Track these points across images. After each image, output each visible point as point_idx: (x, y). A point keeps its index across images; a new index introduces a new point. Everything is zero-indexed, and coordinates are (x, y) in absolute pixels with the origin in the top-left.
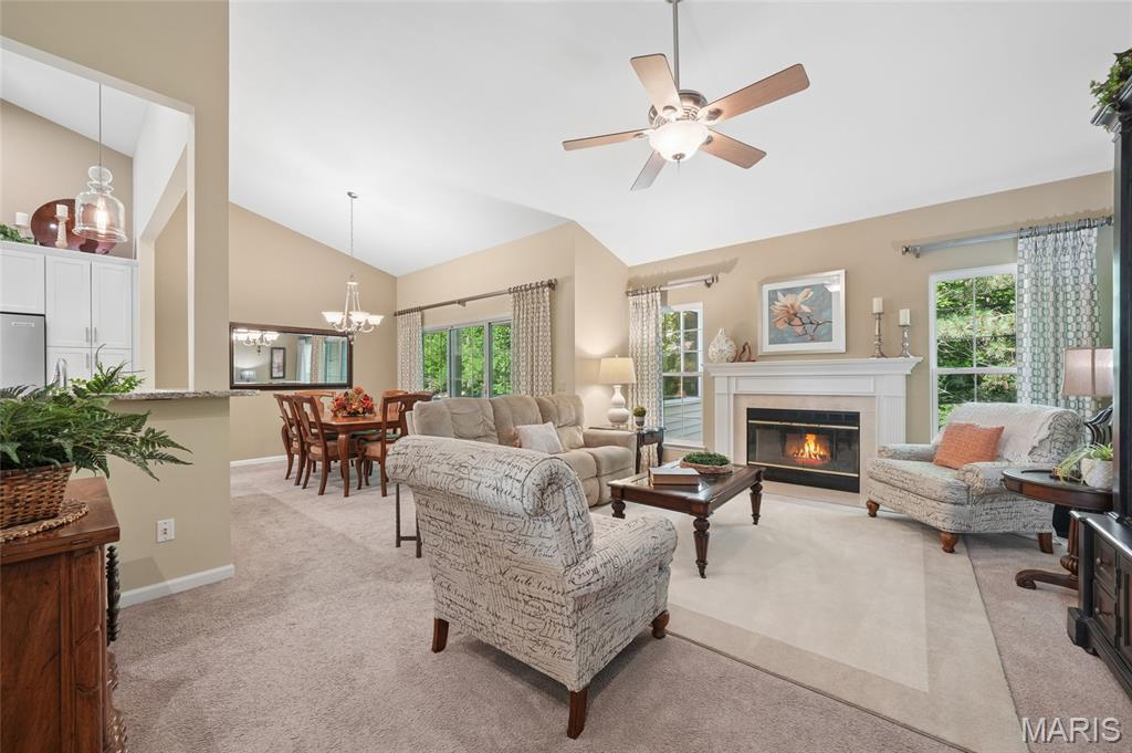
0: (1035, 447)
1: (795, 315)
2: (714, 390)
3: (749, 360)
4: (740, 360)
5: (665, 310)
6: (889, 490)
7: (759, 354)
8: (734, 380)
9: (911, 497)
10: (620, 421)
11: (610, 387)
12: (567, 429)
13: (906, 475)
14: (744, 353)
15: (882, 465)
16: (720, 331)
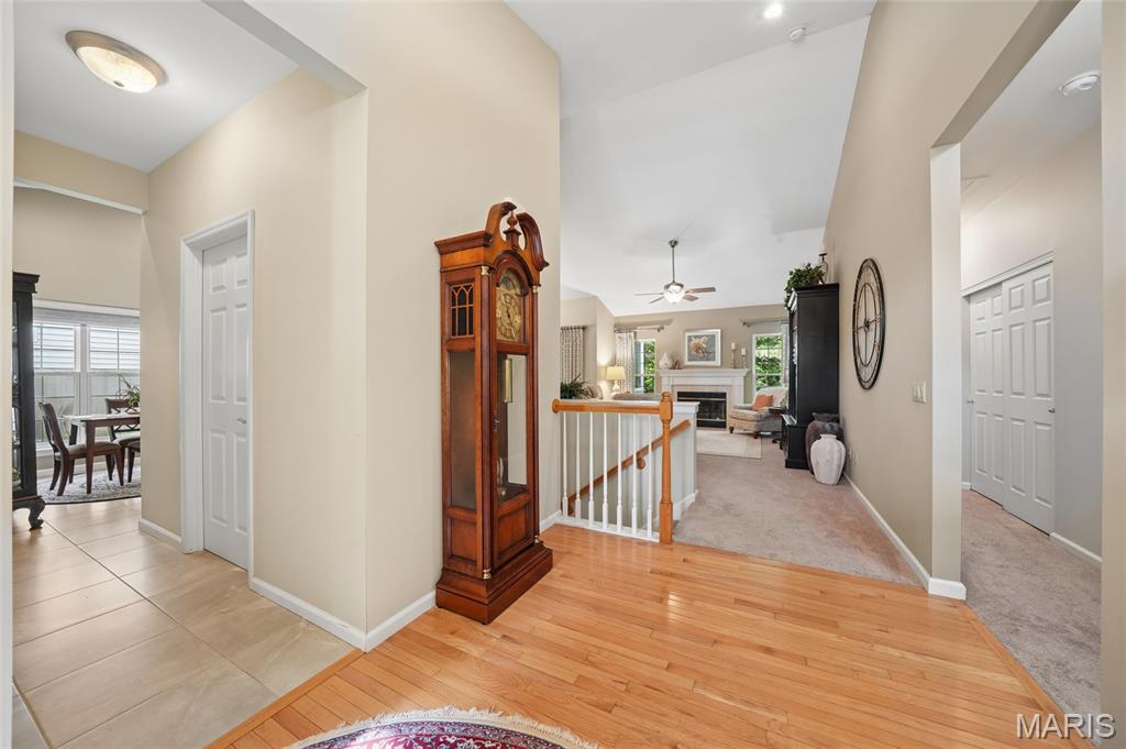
1: (699, 348)
2: (662, 383)
3: (679, 369)
4: (674, 369)
6: (736, 423)
7: (684, 366)
8: (671, 379)
13: (743, 415)
14: (676, 365)
15: (735, 412)
16: (665, 354)
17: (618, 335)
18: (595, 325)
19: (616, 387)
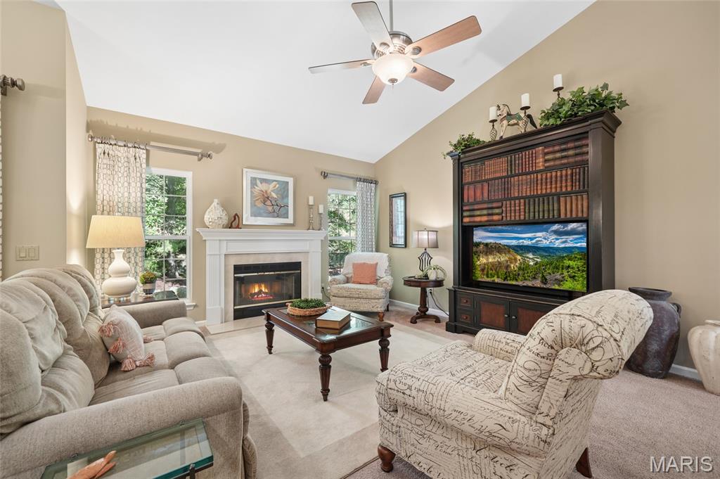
0: (386, 270)
1: (268, 198)
2: (206, 252)
6: (348, 300)
10: (122, 294)
13: (356, 291)
15: (344, 288)
16: (216, 201)
17: (100, 147)
19: (119, 262)
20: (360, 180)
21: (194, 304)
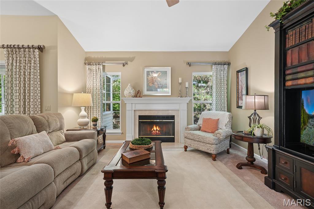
0: (226, 124)
1: (155, 81)
2: (126, 109)
3: (140, 97)
4: (136, 97)
5: (104, 73)
6: (193, 142)
7: (143, 95)
8: (134, 105)
9: (201, 144)
10: (84, 125)
11: (79, 109)
12: (54, 134)
13: (199, 137)
14: (138, 94)
15: (190, 134)
16: (129, 84)
17: (87, 67)
18: (55, 47)
19: (83, 113)
20: (215, 64)
21: (121, 132)
